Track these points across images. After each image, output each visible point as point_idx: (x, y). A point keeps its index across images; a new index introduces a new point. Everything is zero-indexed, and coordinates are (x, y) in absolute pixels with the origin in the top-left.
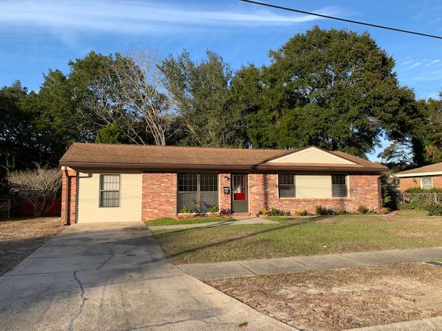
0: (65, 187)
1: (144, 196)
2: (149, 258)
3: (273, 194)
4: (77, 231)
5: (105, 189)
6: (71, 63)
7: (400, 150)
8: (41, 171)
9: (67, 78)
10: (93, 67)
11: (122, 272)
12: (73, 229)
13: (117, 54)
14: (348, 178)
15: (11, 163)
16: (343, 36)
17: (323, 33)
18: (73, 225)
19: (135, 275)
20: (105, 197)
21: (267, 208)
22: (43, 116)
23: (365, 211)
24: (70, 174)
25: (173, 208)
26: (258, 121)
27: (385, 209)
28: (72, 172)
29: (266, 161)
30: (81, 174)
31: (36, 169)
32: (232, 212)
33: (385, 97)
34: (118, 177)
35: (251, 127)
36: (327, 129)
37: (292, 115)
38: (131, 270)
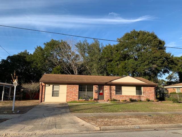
0: (41, 89)
1: (67, 93)
2: (65, 111)
3: (113, 93)
4: (44, 104)
5: (54, 90)
6: (45, 44)
7: (175, 76)
8: (33, 83)
9: (43, 49)
10: (52, 45)
11: (56, 114)
12: (43, 103)
13: (61, 40)
14: (142, 88)
15: (23, 81)
16: (144, 33)
17: (137, 32)
18: (43, 102)
19: (59, 115)
20: (54, 93)
21: (111, 98)
22: (34, 63)
23: (149, 100)
24: (43, 85)
25: (77, 97)
26: (111, 65)
27: (157, 100)
28: (43, 84)
29: (111, 81)
30: (46, 85)
31: (31, 83)
32: (98, 99)
33: (158, 57)
34: (59, 86)
35: (109, 67)
36: (137, 69)
37: (124, 63)
38: (59, 114)
